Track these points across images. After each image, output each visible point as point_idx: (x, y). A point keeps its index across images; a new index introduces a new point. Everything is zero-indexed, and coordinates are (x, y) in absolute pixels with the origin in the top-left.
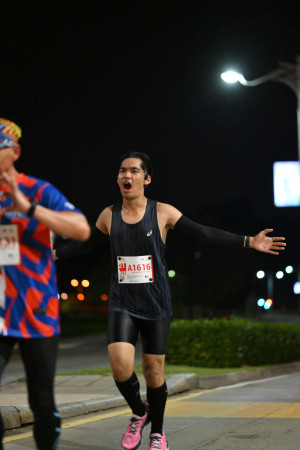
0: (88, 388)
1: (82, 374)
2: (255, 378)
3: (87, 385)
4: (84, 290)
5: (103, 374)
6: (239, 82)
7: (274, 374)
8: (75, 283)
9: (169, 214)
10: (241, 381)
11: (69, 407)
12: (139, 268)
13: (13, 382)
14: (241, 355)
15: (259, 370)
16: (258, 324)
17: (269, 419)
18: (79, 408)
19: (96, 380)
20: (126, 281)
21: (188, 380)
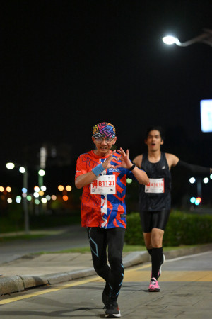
0: (72, 262)
1: (67, 252)
2: (190, 254)
3: (71, 260)
4: (68, 193)
5: (82, 252)
6: (175, 44)
7: (203, 251)
8: (61, 188)
9: (172, 159)
10: (179, 256)
11: (58, 276)
12: (157, 185)
13: (19, 258)
14: (179, 238)
15: (192, 248)
16: (191, 216)
17: (199, 283)
18: (65, 277)
19: (77, 257)
20: (149, 191)
21: (142, 256)
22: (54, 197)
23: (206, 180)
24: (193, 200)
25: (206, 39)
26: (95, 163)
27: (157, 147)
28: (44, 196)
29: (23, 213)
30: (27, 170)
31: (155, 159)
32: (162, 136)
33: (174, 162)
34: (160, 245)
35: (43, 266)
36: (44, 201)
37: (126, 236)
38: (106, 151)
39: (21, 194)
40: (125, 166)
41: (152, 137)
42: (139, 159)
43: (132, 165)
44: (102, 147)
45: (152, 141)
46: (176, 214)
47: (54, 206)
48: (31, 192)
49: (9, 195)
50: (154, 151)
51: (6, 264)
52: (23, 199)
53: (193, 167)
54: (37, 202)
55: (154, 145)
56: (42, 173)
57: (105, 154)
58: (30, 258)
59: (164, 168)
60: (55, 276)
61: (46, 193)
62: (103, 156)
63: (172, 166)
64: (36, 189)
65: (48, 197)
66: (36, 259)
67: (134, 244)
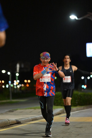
0: (30, 113)
1: (28, 109)
2: (82, 110)
3: (30, 112)
4: (29, 83)
5: (35, 109)
7: (87, 108)
8: (26, 81)
9: (74, 68)
11: (24, 119)
12: (68, 79)
13: (7, 112)
14: (77, 103)
15: (82, 107)
16: (82, 93)
17: (86, 122)
18: (27, 119)
19: (33, 111)
20: (65, 82)
21: (61, 110)
22: (23, 85)
23: (89, 78)
24: (83, 86)
25: (89, 17)
26: (42, 69)
27: (68, 63)
28: (18, 85)
29: (9, 92)
30: (11, 73)
31: (67, 68)
32: (70, 58)
33: (75, 69)
34: (70, 104)
35: (18, 115)
36: (18, 87)
37: (54, 102)
38: (46, 64)
39: (8, 83)
40: (55, 70)
41: (66, 58)
42: (61, 68)
43: (58, 69)
44: (44, 62)
45: (66, 60)
46: (75, 92)
47: (23, 89)
48: (13, 83)
49: (3, 84)
50: (67, 64)
51: (2, 114)
52: (9, 86)
53: (83, 72)
54: (15, 87)
55: (67, 62)
56: (17, 75)
57: (46, 65)
58: (12, 111)
59: (71, 71)
60: (23, 119)
61: (19, 84)
62: (45, 66)
63: (75, 71)
64: (15, 81)
65: (20, 85)
66: (15, 112)
67: (57, 105)
